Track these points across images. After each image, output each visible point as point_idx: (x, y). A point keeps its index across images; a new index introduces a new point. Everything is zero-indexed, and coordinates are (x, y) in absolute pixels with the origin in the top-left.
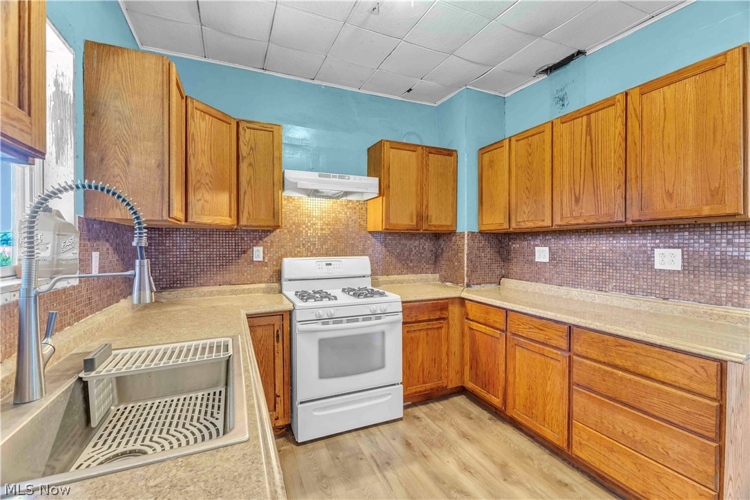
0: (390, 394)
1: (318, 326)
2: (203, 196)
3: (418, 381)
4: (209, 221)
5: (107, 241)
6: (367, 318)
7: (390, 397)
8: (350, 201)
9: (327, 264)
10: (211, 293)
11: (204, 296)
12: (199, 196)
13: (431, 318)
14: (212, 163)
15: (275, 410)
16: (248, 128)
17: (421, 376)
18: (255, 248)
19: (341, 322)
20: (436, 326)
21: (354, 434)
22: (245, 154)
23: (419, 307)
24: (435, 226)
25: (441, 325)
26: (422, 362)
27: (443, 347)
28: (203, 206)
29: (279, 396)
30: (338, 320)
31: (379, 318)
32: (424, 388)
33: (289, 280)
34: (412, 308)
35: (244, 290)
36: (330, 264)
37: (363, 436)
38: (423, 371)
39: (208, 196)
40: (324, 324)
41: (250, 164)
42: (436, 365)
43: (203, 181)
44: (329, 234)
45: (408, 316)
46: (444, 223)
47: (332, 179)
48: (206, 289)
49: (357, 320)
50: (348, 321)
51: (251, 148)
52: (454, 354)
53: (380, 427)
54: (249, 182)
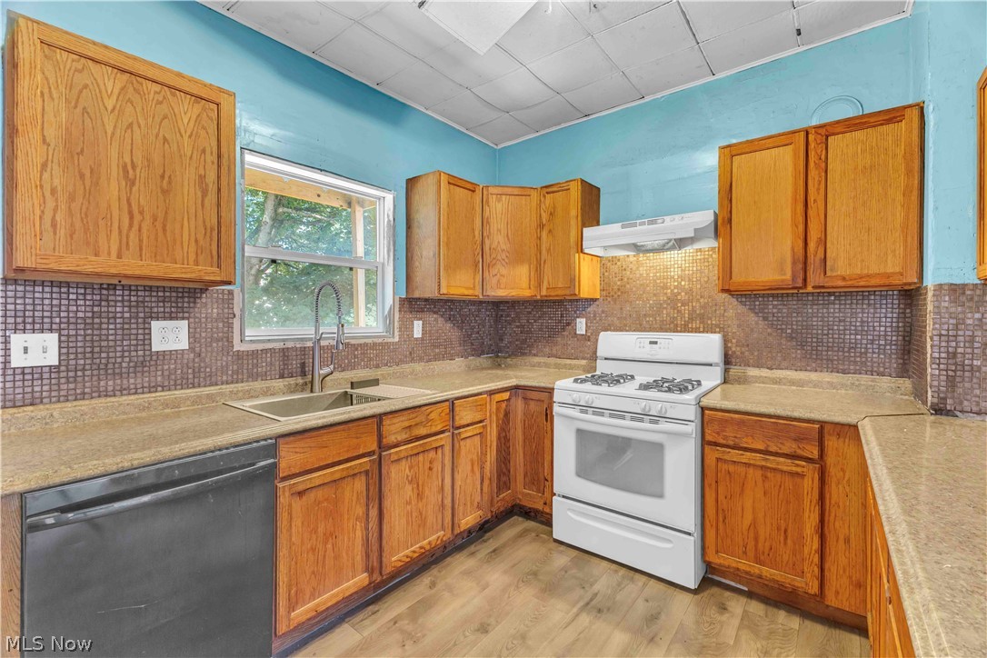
0: (670, 541)
1: (575, 413)
2: (499, 272)
3: (745, 553)
4: (504, 294)
5: (435, 313)
6: (638, 417)
7: (668, 546)
8: (700, 250)
9: (651, 343)
10: (539, 365)
11: (534, 366)
12: (494, 271)
13: (773, 448)
14: (508, 239)
15: (543, 494)
16: (547, 193)
17: (751, 544)
18: (578, 320)
19: (602, 415)
20: (785, 468)
21: (614, 567)
22: (544, 222)
23: (742, 423)
24: (844, 279)
25: (799, 470)
26: (754, 524)
27: (807, 514)
28: (499, 281)
29: (547, 481)
30: (599, 411)
31: (656, 422)
32: (757, 571)
33: (606, 359)
34: (726, 421)
35: (566, 365)
36: (656, 343)
37: (620, 574)
38: (756, 539)
39: (503, 271)
40: (582, 411)
41: (550, 231)
42: (789, 541)
43: (499, 257)
44: (665, 301)
45: (718, 433)
46: (874, 269)
47: (639, 228)
48: (536, 360)
49: (623, 418)
50: (611, 416)
51: (551, 214)
52: (847, 541)
53: (653, 581)
54: (548, 251)
